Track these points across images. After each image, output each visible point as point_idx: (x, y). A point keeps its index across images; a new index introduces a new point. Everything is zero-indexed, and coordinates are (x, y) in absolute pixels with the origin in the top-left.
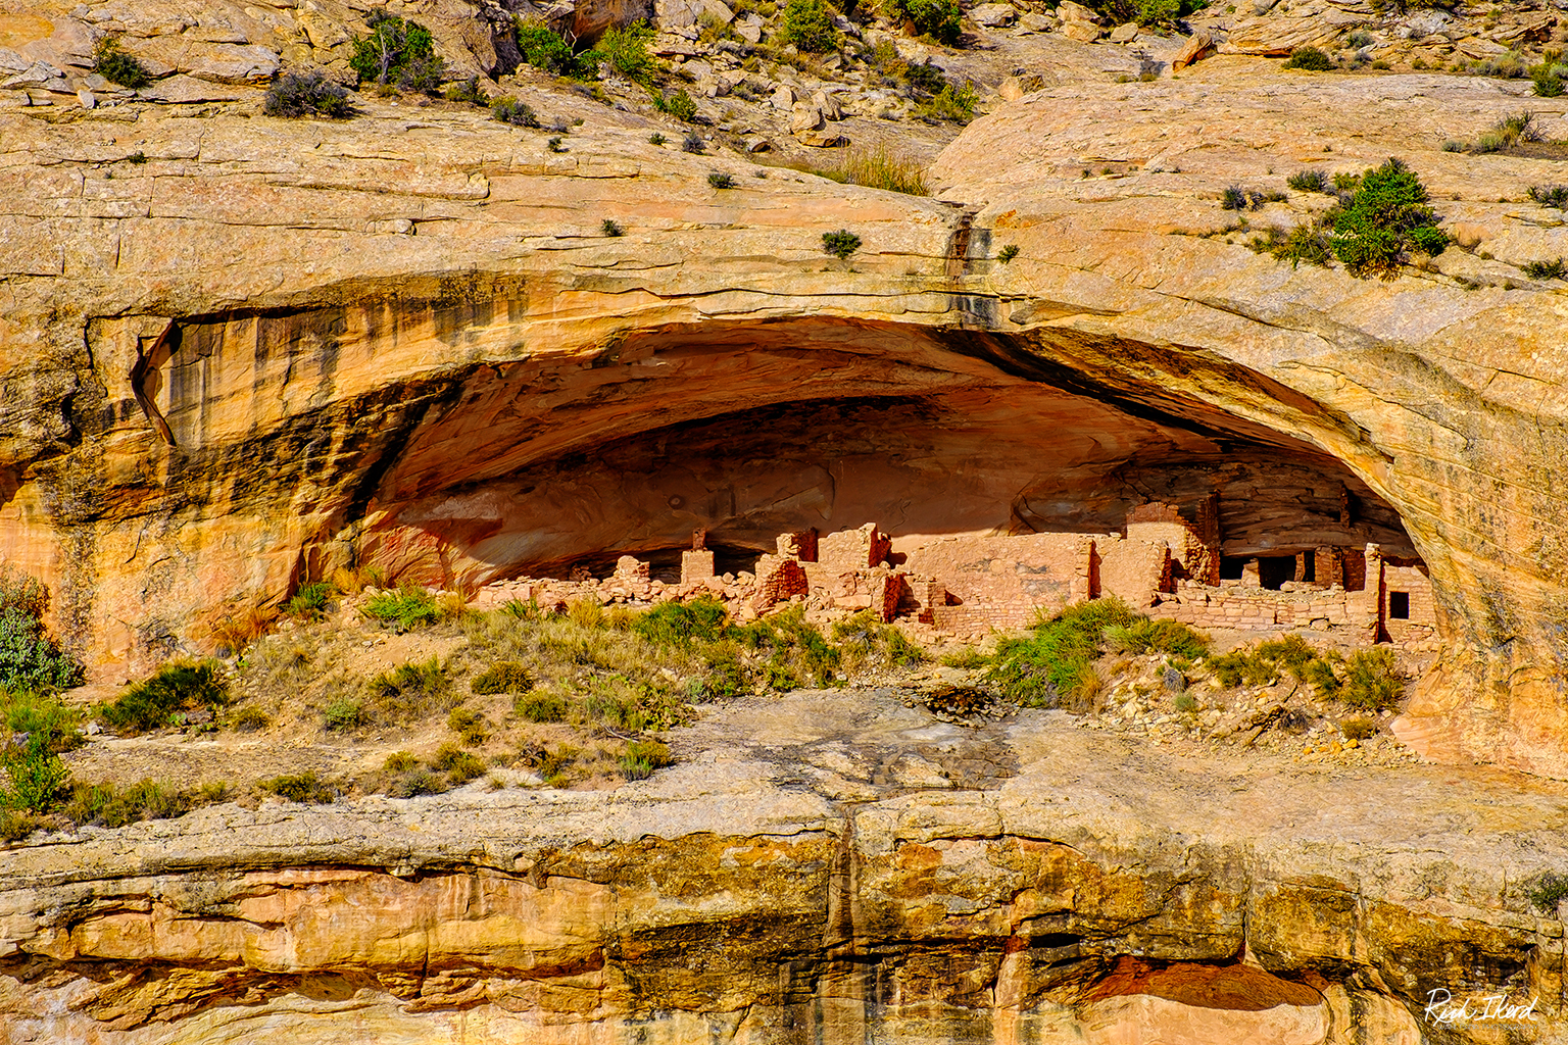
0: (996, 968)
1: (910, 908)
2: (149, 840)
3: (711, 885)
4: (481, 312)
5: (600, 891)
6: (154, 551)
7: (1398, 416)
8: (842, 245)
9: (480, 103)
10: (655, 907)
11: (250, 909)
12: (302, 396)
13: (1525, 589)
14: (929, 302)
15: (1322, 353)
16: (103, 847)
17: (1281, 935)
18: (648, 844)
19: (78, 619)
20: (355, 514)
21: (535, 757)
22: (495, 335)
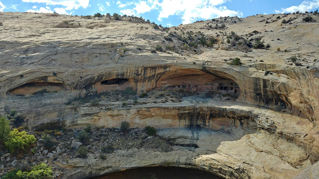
0: (207, 117)
1: (201, 112)
2: (144, 106)
3: (186, 110)
4: (167, 68)
5: (177, 110)
6: (142, 85)
7: (238, 77)
8: (194, 63)
9: (165, 52)
10: (181, 112)
11: (151, 111)
12: (153, 73)
13: (248, 90)
14: (201, 67)
15: (232, 72)
16: (141, 106)
17: (229, 115)
18: (181, 107)
19: (136, 90)
20: (156, 82)
21: (172, 100)
22: (168, 69)
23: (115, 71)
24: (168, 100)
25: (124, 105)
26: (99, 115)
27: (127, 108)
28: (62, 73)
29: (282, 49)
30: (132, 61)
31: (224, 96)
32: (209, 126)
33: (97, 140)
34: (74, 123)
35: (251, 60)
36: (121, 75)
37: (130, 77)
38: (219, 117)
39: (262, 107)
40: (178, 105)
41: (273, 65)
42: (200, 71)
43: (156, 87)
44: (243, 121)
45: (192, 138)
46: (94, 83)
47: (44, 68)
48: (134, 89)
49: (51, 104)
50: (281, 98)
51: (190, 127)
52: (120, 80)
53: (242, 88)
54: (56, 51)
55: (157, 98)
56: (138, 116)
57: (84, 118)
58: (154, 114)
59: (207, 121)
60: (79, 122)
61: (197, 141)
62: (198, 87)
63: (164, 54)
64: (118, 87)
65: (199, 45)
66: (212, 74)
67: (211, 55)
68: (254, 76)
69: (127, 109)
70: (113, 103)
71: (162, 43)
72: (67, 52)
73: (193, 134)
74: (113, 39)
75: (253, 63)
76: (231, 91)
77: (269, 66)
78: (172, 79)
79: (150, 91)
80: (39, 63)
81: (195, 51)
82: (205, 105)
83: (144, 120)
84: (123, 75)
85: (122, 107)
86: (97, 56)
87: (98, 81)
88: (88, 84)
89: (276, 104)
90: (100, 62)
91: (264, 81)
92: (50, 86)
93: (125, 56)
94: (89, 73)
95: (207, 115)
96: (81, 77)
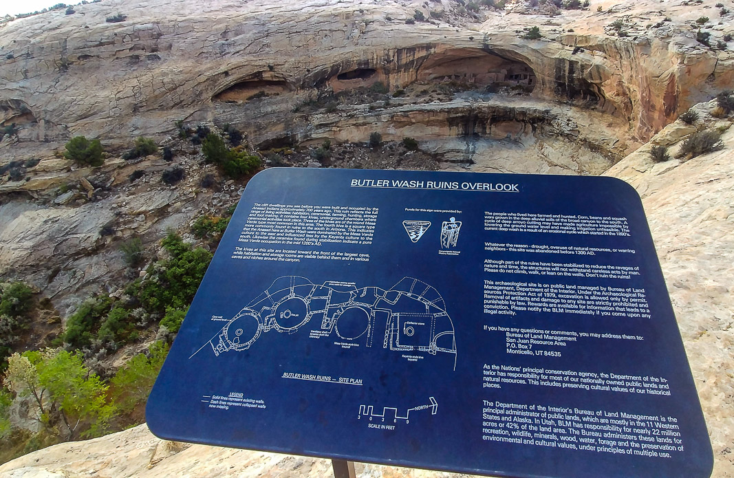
0: (487, 121)
2: (400, 109)
3: (458, 113)
4: (431, 48)
5: (446, 113)
6: (396, 77)
8: (471, 38)
9: (429, 22)
12: (411, 58)
15: (526, 50)
16: (395, 109)
17: (518, 117)
18: (452, 108)
19: (389, 85)
20: (417, 72)
21: (439, 99)
22: (432, 51)
23: (355, 59)
24: (433, 99)
25: (372, 109)
26: (340, 124)
27: (376, 113)
28: (281, 65)
29: (605, 9)
30: (378, 39)
31: (513, 89)
32: (490, 134)
33: (340, 159)
34: (307, 138)
35: (555, 30)
36: (365, 64)
37: (378, 66)
38: (504, 121)
39: (565, 103)
40: (447, 105)
41: (586, 37)
42: (481, 51)
43: (416, 80)
44: (536, 125)
45: (467, 151)
46: (328, 79)
47: (255, 59)
48: (385, 84)
49: (274, 112)
50: (592, 89)
51: (465, 136)
52: (365, 71)
53: (538, 76)
54: (267, 31)
55: (417, 96)
56: (393, 124)
57: (320, 131)
58: (414, 121)
59: (488, 127)
60: (313, 136)
61: (472, 155)
62: (478, 76)
63: (427, 26)
64: (362, 83)
65: (482, 8)
66: (497, 55)
67: (497, 24)
68: (557, 56)
69: (376, 115)
70: (356, 107)
71: (424, 7)
72: (282, 31)
73: (468, 146)
74: (349, 5)
75: (558, 35)
76: (524, 81)
77: (581, 39)
78: (439, 65)
79: (407, 86)
80: (247, 51)
81: (475, 17)
82: (486, 104)
83: (401, 129)
84: (367, 63)
85: (369, 112)
86: (326, 36)
87: (333, 75)
88: (320, 80)
89: (585, 98)
90: (332, 44)
91: (572, 63)
92: (268, 86)
93: (368, 32)
94: (318, 63)
95: (488, 119)
96: (308, 71)
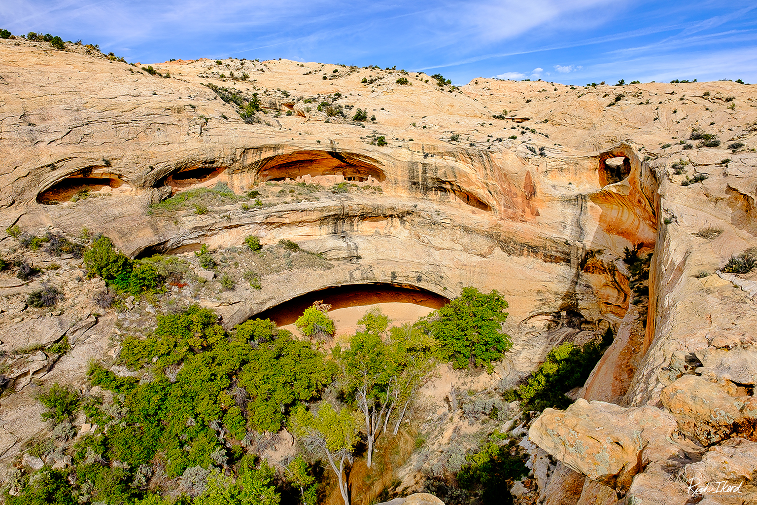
0: (355, 219)
1: (350, 212)
3: (330, 211)
5: (320, 212)
6: (240, 178)
7: (385, 161)
8: (319, 142)
10: (325, 214)
11: (284, 216)
12: (258, 158)
13: (400, 178)
14: (329, 149)
16: (269, 209)
18: (324, 207)
20: (258, 173)
21: (306, 199)
22: (280, 151)
23: (201, 156)
28: (118, 159)
30: (225, 137)
35: (397, 139)
37: (223, 165)
38: (371, 217)
41: (433, 146)
42: (325, 155)
44: (404, 219)
51: (335, 235)
56: (264, 226)
57: (193, 235)
59: (355, 224)
61: (357, 251)
63: (267, 127)
64: (197, 183)
68: (408, 160)
73: (347, 243)
75: (402, 143)
85: (243, 213)
86: (159, 129)
88: (161, 178)
89: (436, 194)
90: (168, 139)
91: (424, 165)
93: (209, 129)
95: (357, 216)
96: (150, 167)
